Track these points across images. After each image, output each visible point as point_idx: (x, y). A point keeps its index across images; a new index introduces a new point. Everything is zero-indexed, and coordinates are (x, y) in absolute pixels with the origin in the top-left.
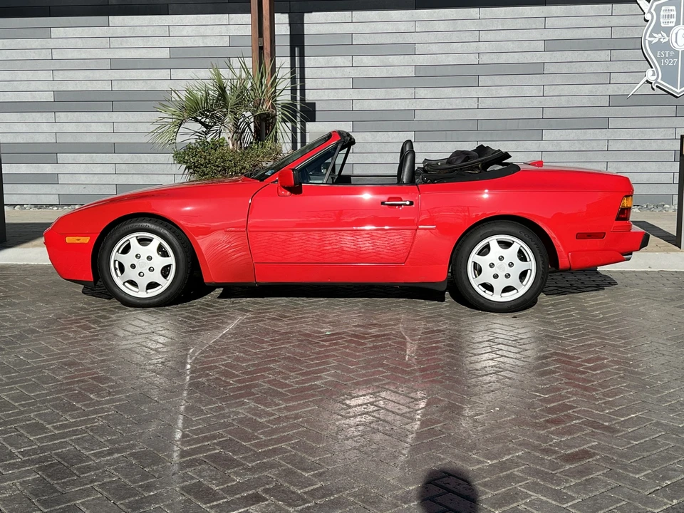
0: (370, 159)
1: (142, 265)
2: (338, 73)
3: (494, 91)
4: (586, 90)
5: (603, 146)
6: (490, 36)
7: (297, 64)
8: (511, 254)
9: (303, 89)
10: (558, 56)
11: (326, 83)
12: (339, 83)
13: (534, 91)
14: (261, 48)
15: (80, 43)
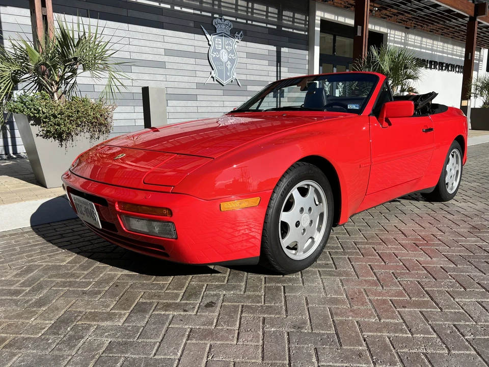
3: (141, 76)
4: (186, 79)
5: (195, 110)
6: (135, 42)
10: (172, 59)
13: (161, 78)
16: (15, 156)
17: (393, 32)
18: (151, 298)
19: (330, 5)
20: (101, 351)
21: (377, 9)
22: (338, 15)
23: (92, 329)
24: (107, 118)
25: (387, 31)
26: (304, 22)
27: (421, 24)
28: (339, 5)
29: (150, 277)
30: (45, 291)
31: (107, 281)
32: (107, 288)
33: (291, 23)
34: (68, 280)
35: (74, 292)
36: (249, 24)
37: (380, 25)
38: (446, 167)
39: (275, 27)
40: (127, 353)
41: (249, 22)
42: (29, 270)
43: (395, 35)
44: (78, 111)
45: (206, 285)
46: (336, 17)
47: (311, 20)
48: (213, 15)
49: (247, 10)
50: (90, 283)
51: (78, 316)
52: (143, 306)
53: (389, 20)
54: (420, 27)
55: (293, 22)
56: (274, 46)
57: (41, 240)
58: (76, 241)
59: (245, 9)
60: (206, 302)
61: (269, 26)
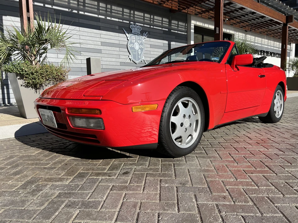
4: (114, 60)
6: (83, 38)
10: (105, 48)
16: (9, 105)
17: (237, 33)
18: (88, 170)
19: (200, 17)
20: (53, 197)
21: (227, 19)
22: (205, 23)
23: (48, 186)
24: (64, 76)
25: (234, 33)
26: (184, 27)
27: (254, 29)
28: (205, 17)
29: (88, 160)
30: (20, 168)
31: (60, 162)
32: (60, 166)
33: (177, 28)
34: (35, 162)
35: (38, 168)
36: (152, 28)
37: (230, 29)
38: (274, 101)
39: (167, 30)
40: (70, 198)
41: (152, 27)
42: (11, 157)
43: (239, 35)
44: (47, 71)
45: (123, 164)
46: (204, 24)
47: (188, 26)
48: (130, 22)
49: (150, 19)
50: (50, 163)
51: (39, 180)
52: (83, 174)
53: (235, 26)
54: (254, 30)
55: (178, 27)
56: (167, 41)
57: (20, 143)
58: (42, 144)
59: (149, 19)
60: (123, 172)
61: (163, 29)
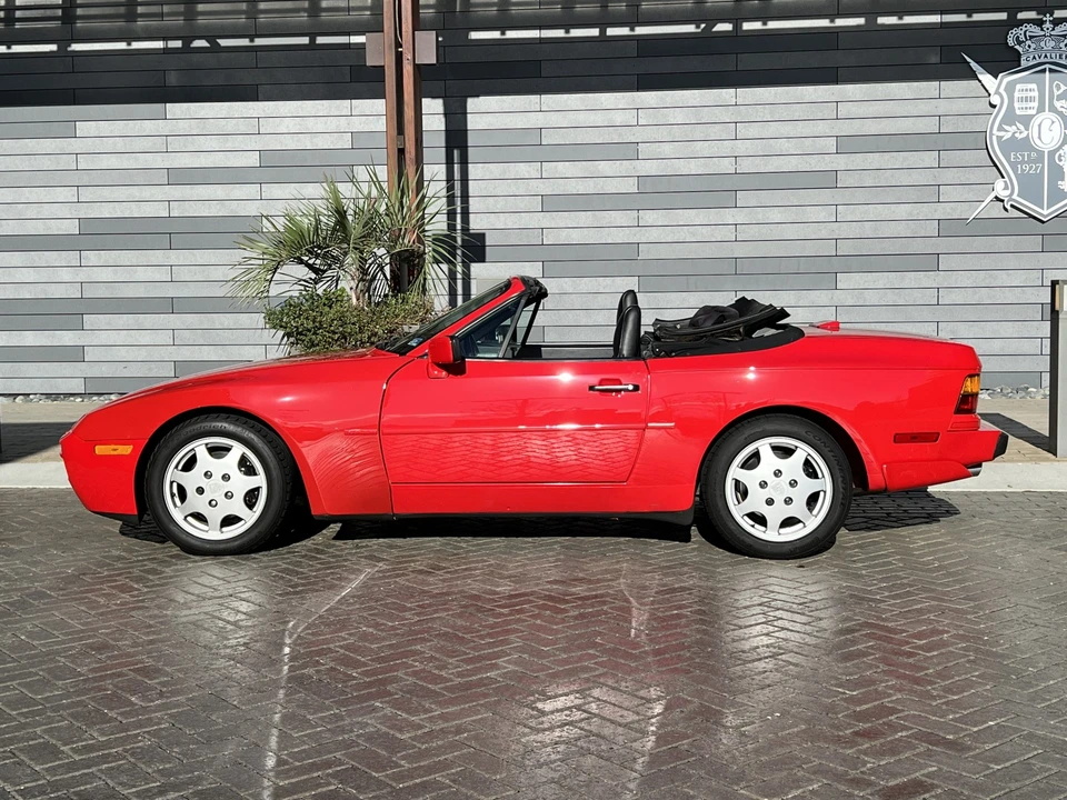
0: (570, 318)
1: (215, 488)
2: (520, 188)
3: (760, 215)
5: (930, 297)
6: (753, 131)
7: (457, 176)
8: (793, 466)
9: (466, 213)
10: (858, 161)
11: (500, 204)
12: (522, 204)
13: (822, 214)
14: (401, 152)
15: (120, 145)
48: (1012, 15)
